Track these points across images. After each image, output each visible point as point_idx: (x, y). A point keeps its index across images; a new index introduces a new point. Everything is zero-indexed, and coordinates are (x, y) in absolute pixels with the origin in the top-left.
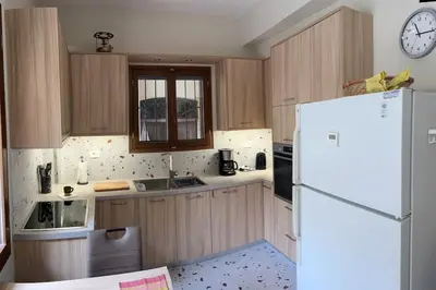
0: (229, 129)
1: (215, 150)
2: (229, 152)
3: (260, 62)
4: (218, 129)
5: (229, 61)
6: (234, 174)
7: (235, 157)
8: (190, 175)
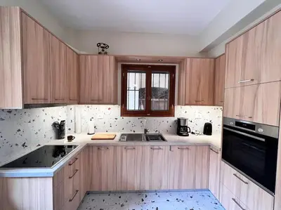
0: (186, 105)
1: (175, 118)
2: (185, 120)
3: (213, 60)
4: (178, 104)
5: (188, 60)
6: (188, 135)
7: (189, 124)
8: (157, 133)
